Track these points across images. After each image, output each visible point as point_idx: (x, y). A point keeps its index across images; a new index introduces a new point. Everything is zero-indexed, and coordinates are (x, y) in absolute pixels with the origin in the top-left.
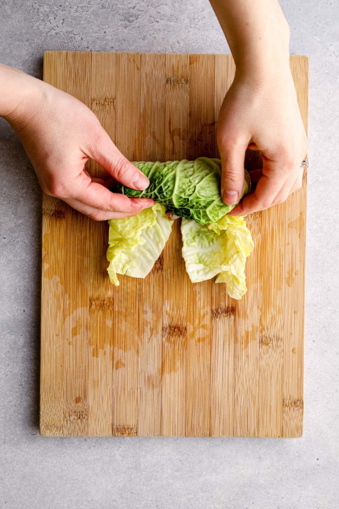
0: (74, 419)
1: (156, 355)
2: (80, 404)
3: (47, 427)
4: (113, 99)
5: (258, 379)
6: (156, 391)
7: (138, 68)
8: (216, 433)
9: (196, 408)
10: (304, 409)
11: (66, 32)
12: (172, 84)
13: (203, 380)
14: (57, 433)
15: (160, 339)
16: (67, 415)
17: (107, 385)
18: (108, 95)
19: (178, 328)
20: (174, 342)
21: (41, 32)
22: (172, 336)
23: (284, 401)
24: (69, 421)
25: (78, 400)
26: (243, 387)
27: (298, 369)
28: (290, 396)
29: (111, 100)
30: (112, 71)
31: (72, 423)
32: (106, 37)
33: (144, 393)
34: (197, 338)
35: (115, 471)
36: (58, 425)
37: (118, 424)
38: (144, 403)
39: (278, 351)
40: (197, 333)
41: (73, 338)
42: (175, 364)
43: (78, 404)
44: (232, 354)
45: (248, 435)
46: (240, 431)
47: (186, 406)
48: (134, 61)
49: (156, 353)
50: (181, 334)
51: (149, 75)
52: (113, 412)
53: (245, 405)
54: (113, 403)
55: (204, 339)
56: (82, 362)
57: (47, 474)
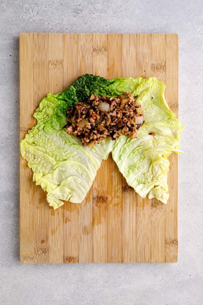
0: (41, 253)
1: (89, 214)
2: (44, 244)
3: (24, 258)
4: (62, 61)
5: (150, 227)
6: (90, 236)
7: (76, 43)
8: (126, 260)
9: (114, 245)
10: (178, 245)
11: (39, 20)
12: (97, 52)
13: (117, 229)
14: (31, 261)
15: (91, 205)
16: (36, 251)
17: (60, 233)
18: (58, 59)
19: (102, 198)
20: (100, 207)
21: (24, 20)
22: (99, 203)
23: (166, 241)
24: (37, 254)
25: (43, 242)
26: (142, 233)
27: (174, 221)
28: (170, 238)
29: (61, 62)
30: (61, 44)
31: (40, 255)
32: (63, 23)
33: (82, 237)
34: (113, 204)
35: (68, 283)
36: (31, 257)
37: (67, 256)
38: (82, 243)
39: (162, 211)
40: (113, 200)
41: (39, 204)
42: (100, 219)
43: (43, 244)
44: (135, 213)
45: (145, 262)
46: (140, 259)
47: (107, 245)
48: (74, 38)
49: (89, 213)
50: (104, 201)
51: (83, 47)
52: (64, 249)
53: (143, 243)
54: (64, 243)
55: (118, 204)
56: (45, 219)
57: (28, 285)
